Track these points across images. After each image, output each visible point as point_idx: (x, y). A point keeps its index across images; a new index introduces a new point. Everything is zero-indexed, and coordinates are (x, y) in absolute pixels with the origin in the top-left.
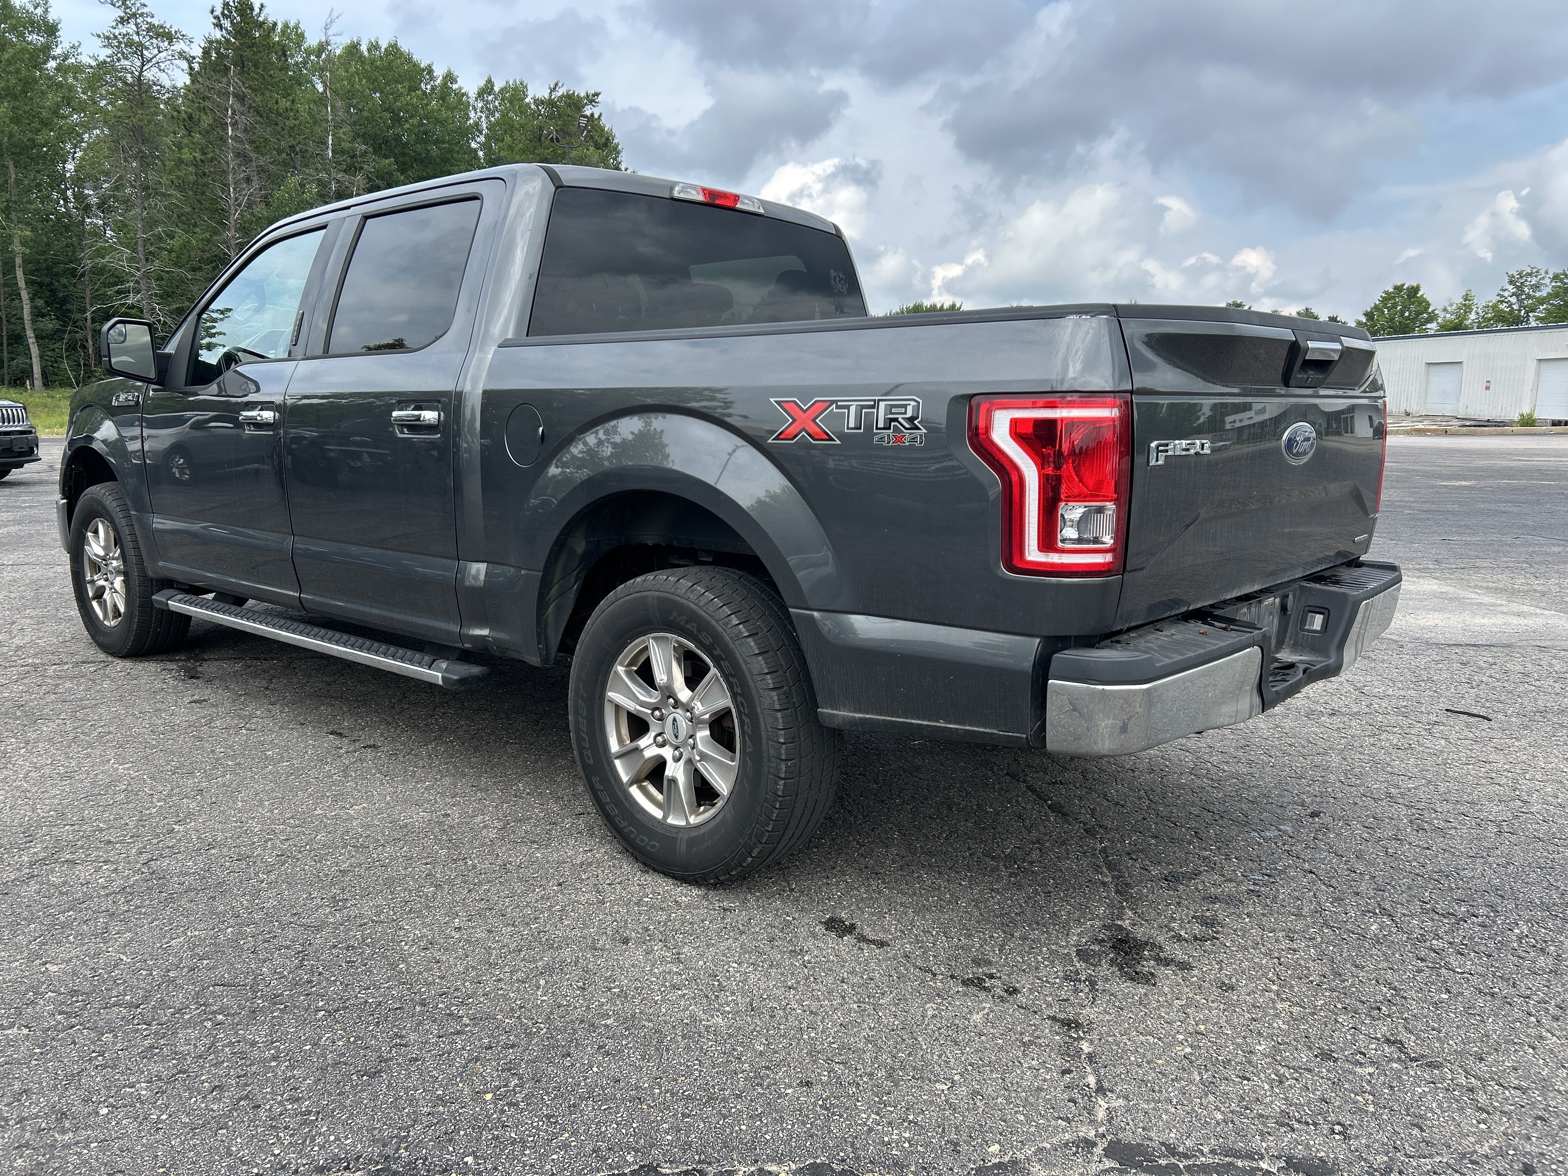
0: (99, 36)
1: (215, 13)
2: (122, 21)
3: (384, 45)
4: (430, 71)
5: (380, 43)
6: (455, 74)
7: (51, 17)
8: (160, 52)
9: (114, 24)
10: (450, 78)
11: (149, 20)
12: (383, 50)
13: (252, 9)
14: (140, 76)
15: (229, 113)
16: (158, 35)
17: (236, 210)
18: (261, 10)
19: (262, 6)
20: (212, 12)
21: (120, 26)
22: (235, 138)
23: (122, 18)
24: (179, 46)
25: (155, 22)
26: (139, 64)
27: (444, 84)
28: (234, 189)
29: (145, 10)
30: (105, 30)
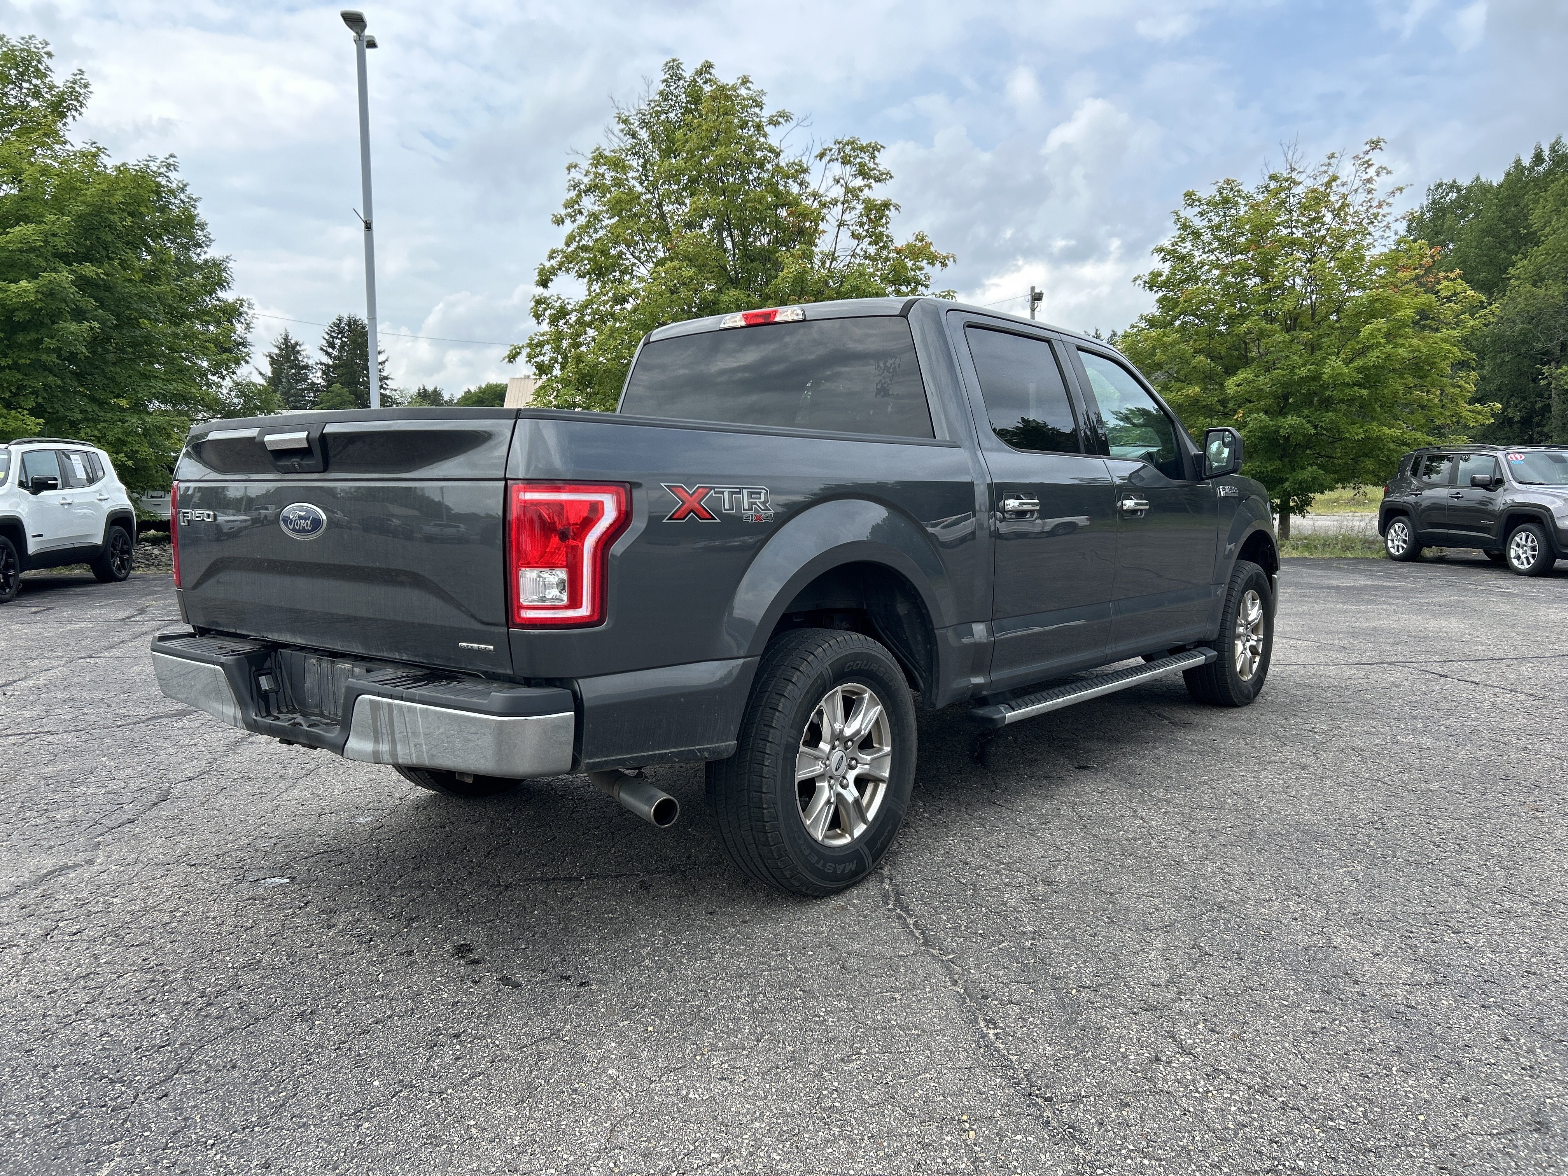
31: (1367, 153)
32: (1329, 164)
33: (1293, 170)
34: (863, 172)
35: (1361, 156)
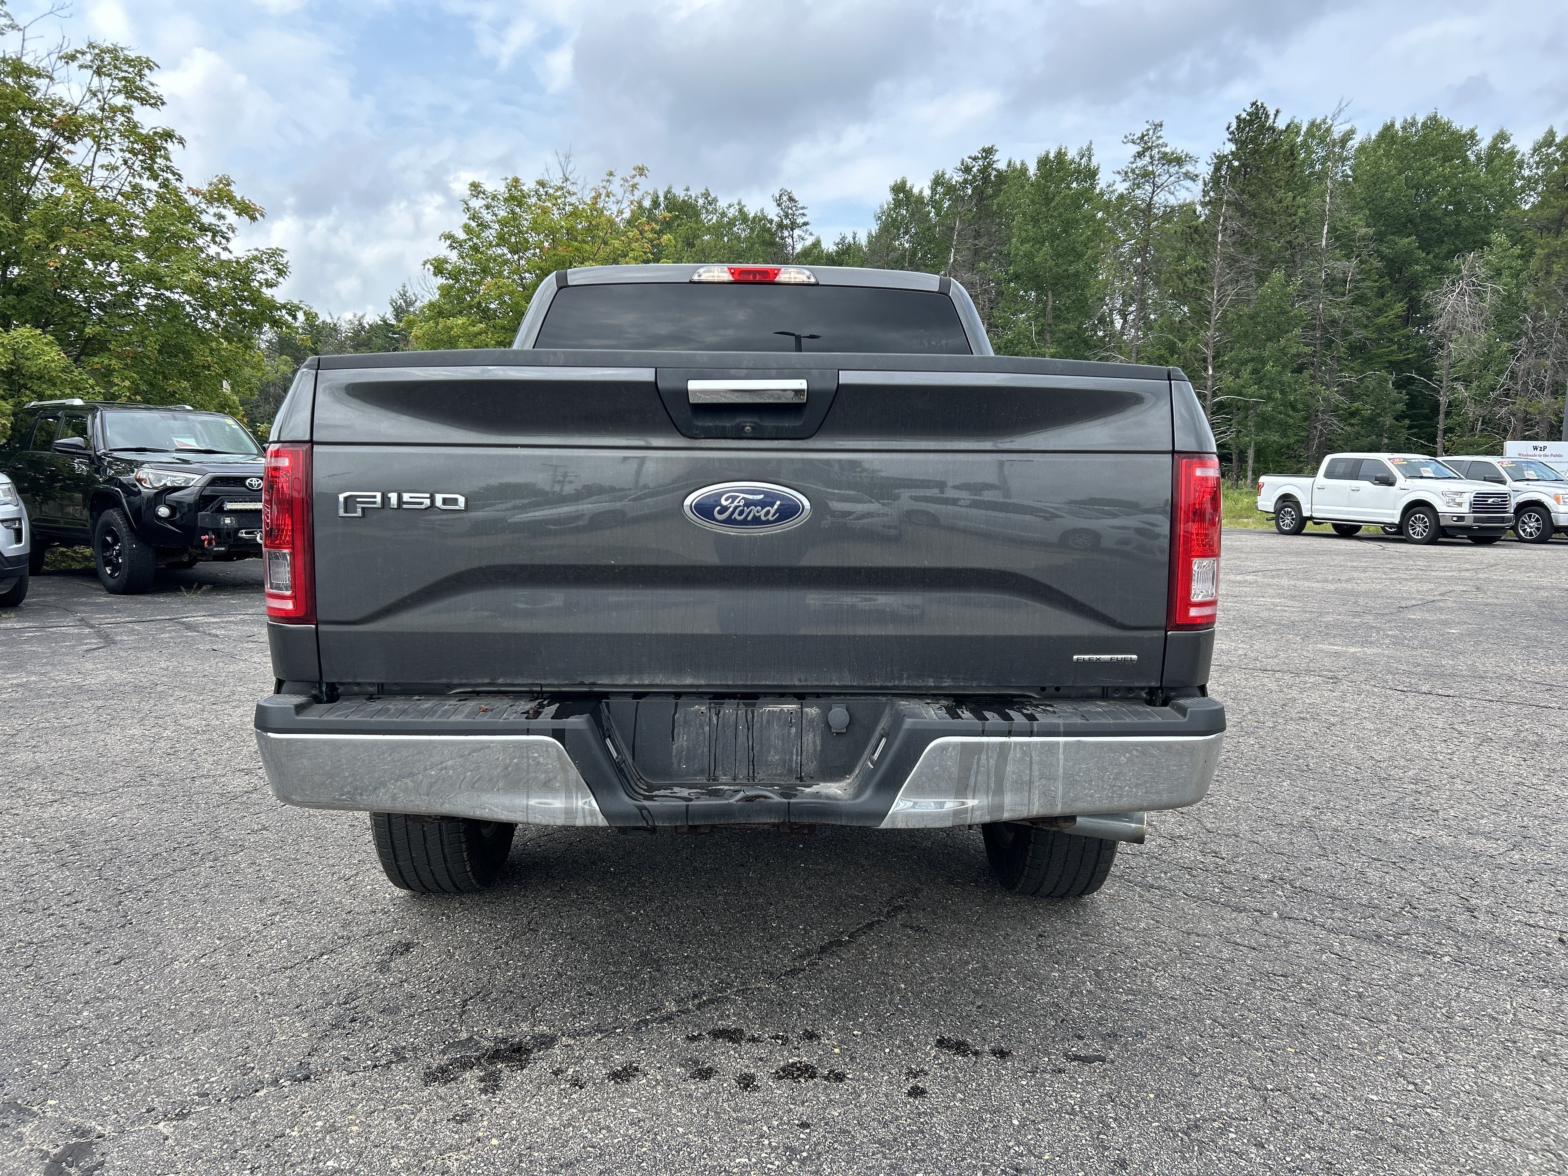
0: (1119, 173)
1: (1231, 130)
2: (1140, 155)
3: (1421, 119)
4: (1472, 135)
5: (1417, 119)
6: (1508, 133)
7: (1094, 163)
8: (1170, 176)
9: (1133, 160)
10: (1502, 137)
11: (1163, 149)
12: (1420, 125)
13: (1267, 116)
14: (1150, 202)
15: (1221, 221)
16: (1169, 162)
17: (1218, 310)
18: (1276, 115)
19: (1277, 111)
20: (1228, 128)
21: (1138, 160)
22: (1223, 243)
23: (1138, 153)
24: (1188, 167)
25: (1168, 150)
26: (1151, 191)
27: (1493, 147)
28: (1218, 291)
29: (1161, 141)
30: (1123, 166)
31: (634, 177)
32: (608, 181)
33: (567, 180)
34: (131, 90)
35: (629, 179)
